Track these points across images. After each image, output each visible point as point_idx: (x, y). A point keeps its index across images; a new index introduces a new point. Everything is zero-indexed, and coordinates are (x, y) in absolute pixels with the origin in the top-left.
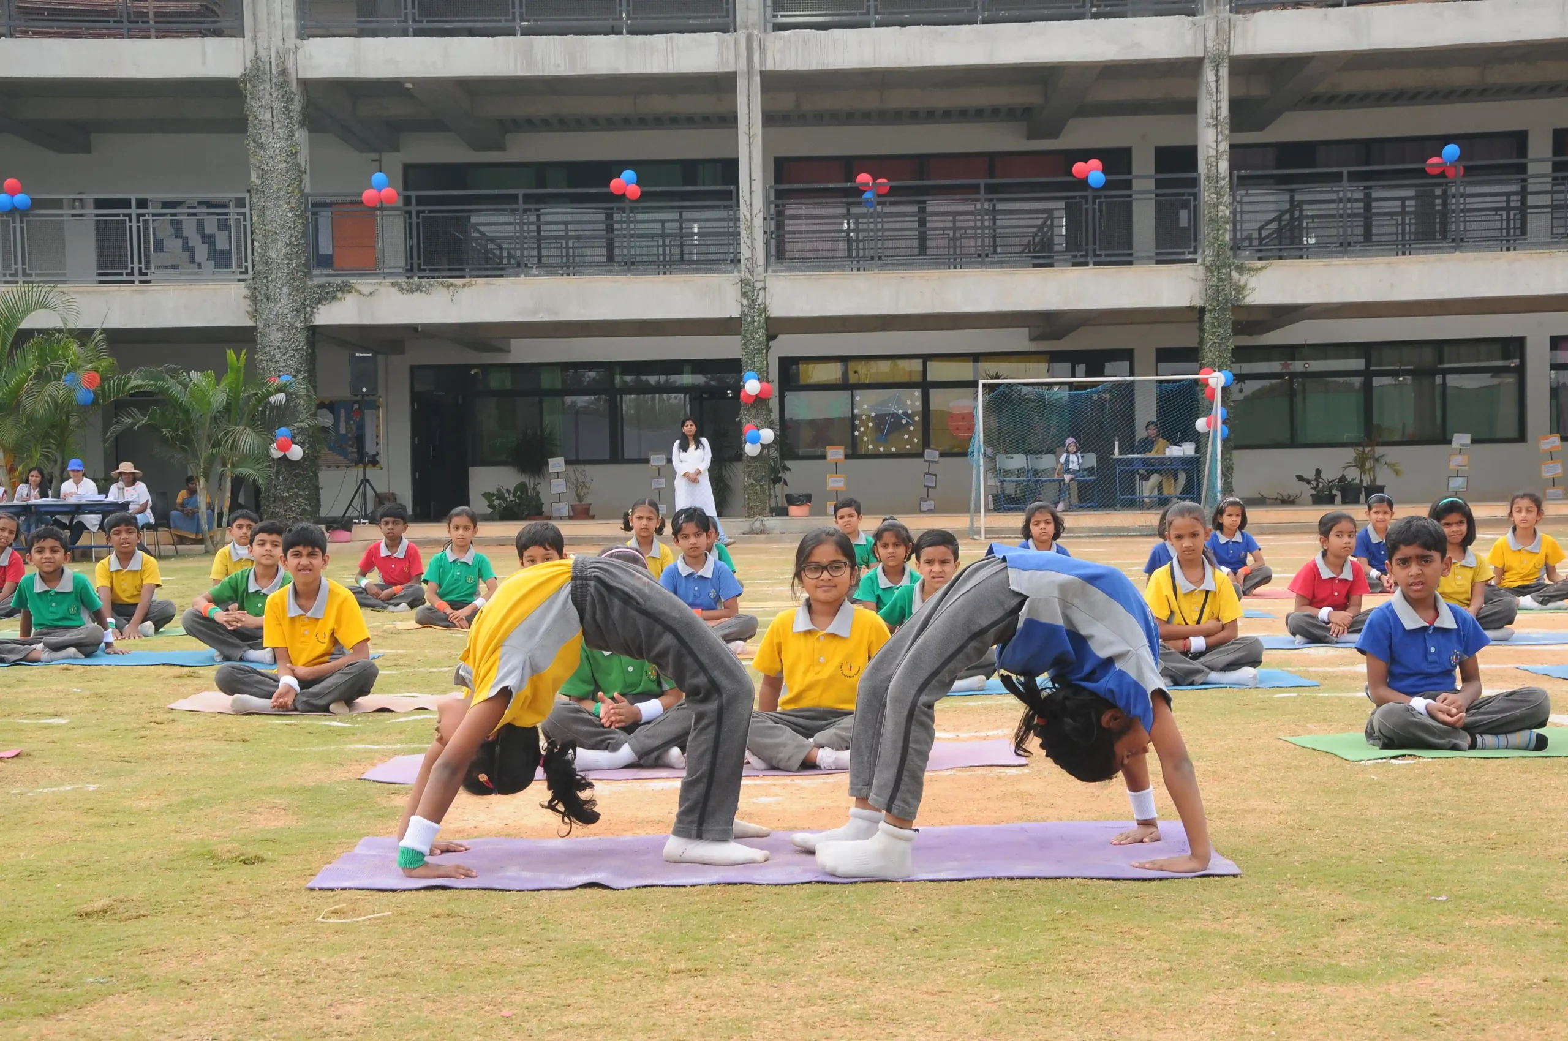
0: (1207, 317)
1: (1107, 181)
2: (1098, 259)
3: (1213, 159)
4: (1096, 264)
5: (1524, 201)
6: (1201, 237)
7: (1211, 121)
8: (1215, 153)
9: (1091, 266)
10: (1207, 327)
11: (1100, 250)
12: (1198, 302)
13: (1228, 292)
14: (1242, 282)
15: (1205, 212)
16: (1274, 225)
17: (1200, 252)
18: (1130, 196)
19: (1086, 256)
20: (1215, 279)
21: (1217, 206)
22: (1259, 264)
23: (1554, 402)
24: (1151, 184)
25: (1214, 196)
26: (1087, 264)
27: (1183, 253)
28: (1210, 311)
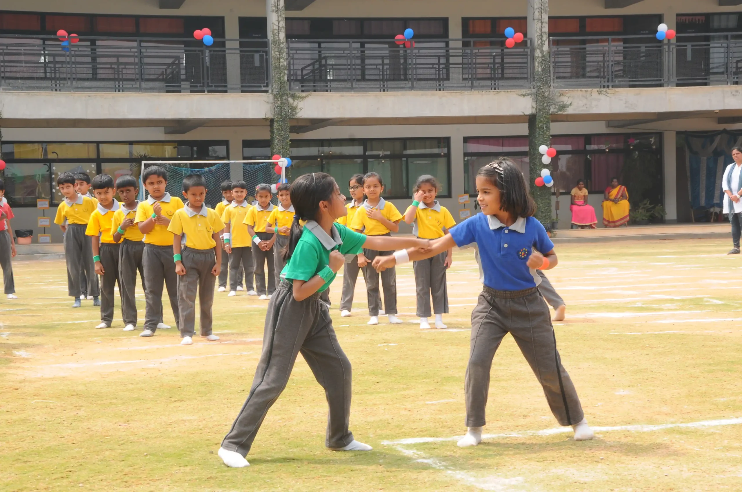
0: (275, 125)
1: (214, 42)
2: (210, 89)
3: (276, 31)
4: (209, 91)
5: (448, 60)
6: (271, 77)
7: (274, 8)
8: (277, 28)
9: (206, 93)
10: (275, 131)
11: (211, 83)
12: (270, 116)
13: (287, 110)
14: (295, 105)
15: (273, 62)
16: (310, 68)
17: (270, 86)
18: (225, 51)
19: (203, 86)
20: (279, 102)
21: (279, 59)
22: (304, 94)
23: (466, 175)
24: (237, 45)
25: (277, 53)
26: (203, 92)
27: (260, 87)
28: (277, 121)
